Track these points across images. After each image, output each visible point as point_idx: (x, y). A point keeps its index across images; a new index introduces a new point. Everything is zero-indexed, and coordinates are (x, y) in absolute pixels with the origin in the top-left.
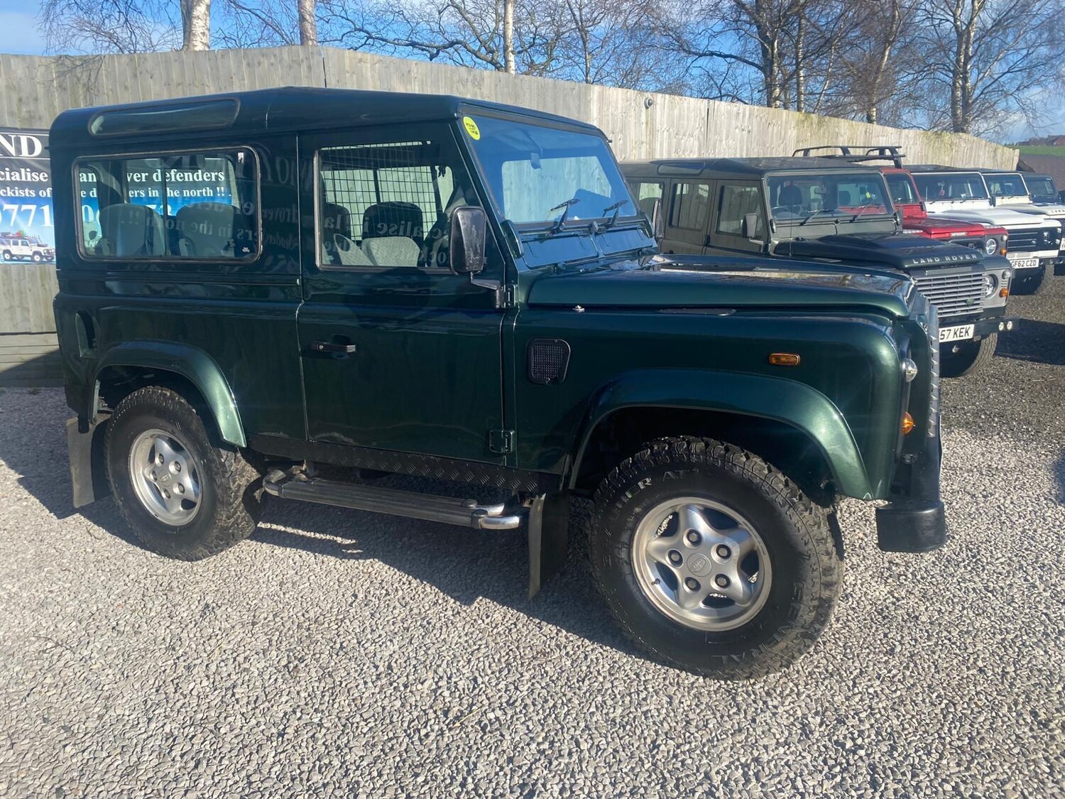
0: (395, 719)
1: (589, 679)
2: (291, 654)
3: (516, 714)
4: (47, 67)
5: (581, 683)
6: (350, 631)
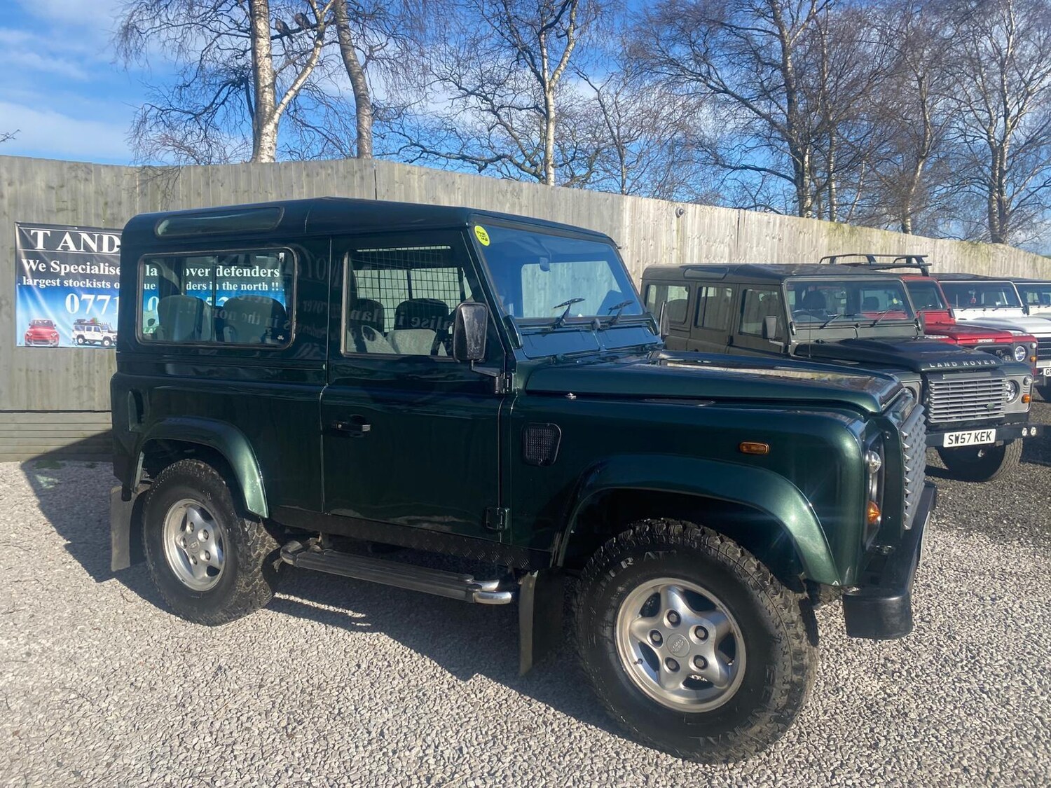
0: (380, 783)
1: (570, 755)
2: (292, 716)
3: (496, 784)
4: (133, 175)
5: (562, 758)
6: (350, 698)
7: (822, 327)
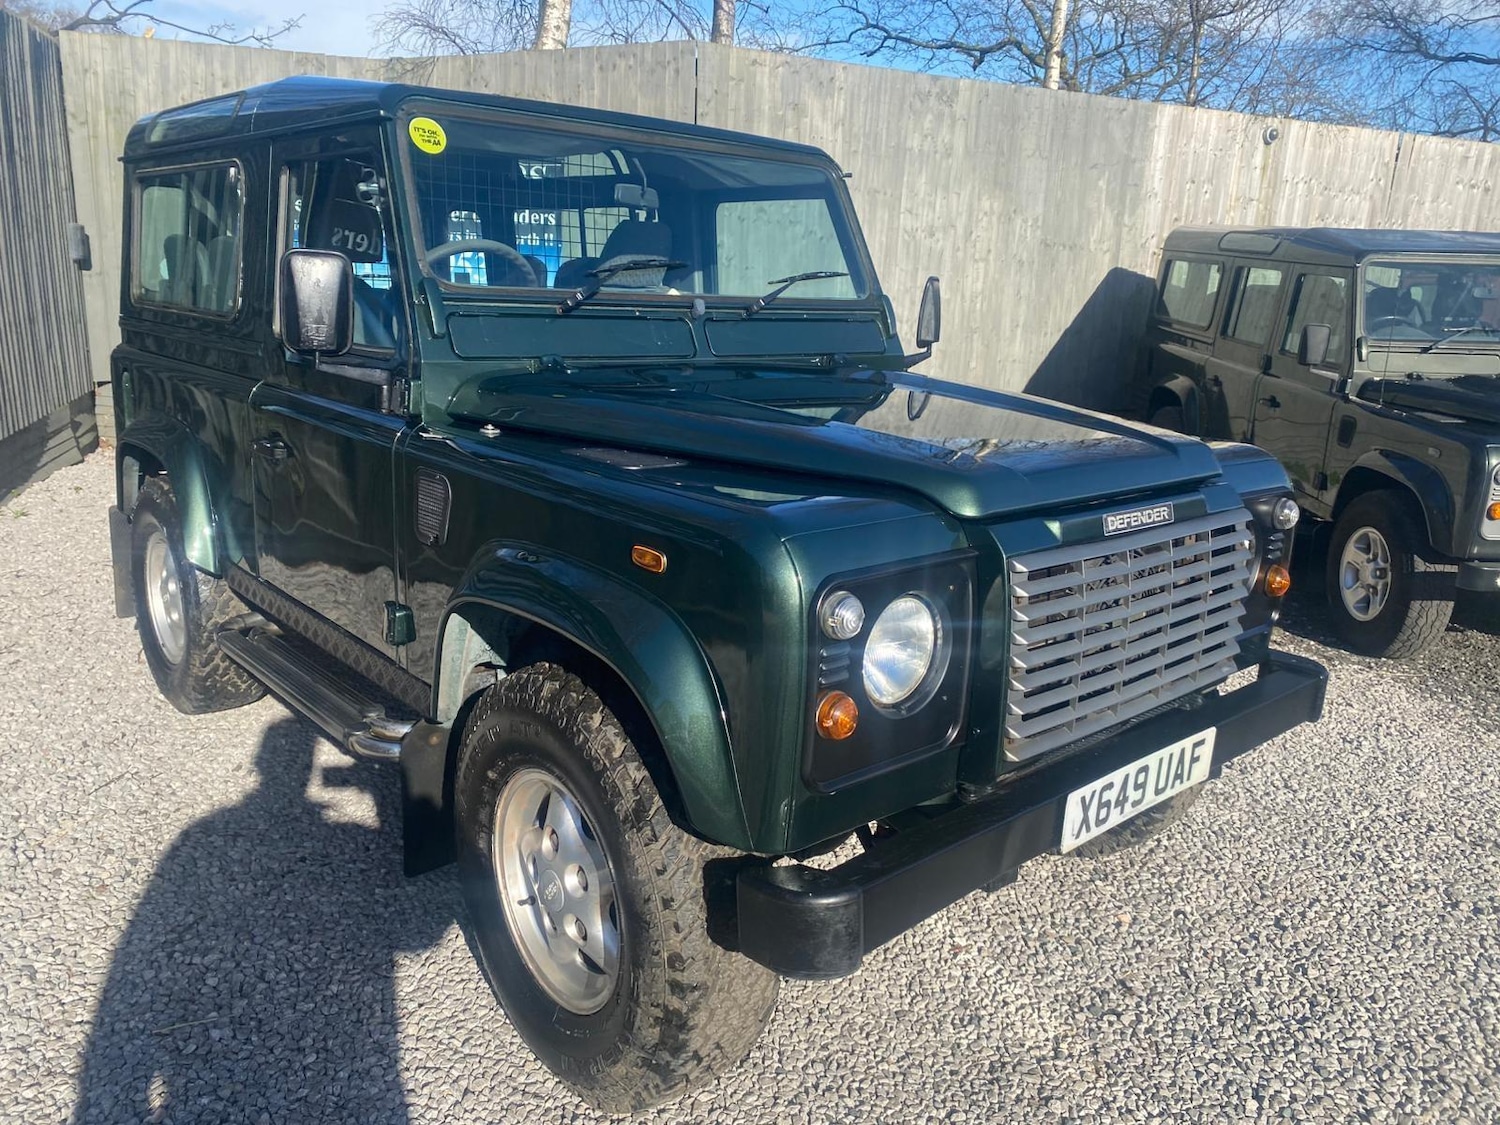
4: (376, 71)
7: (1425, 350)
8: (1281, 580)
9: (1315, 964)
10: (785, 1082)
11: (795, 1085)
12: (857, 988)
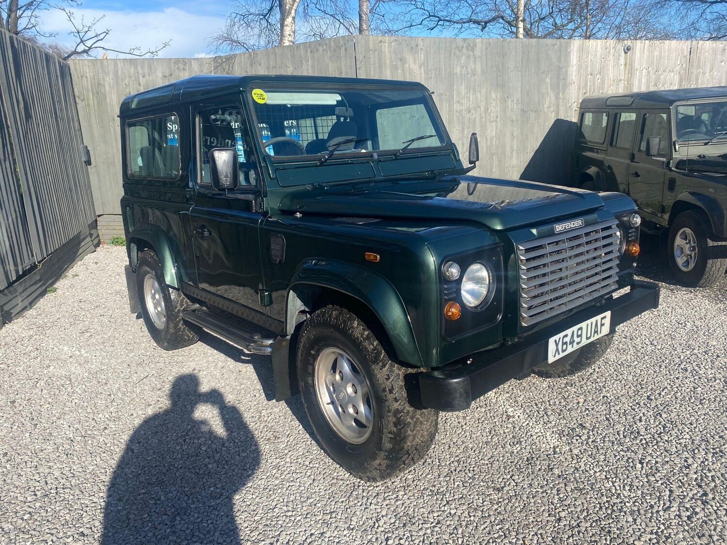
4: (209, 62)
7: (706, 144)
8: (636, 249)
9: (665, 412)
10: (442, 469)
11: (446, 470)
12: (468, 434)
